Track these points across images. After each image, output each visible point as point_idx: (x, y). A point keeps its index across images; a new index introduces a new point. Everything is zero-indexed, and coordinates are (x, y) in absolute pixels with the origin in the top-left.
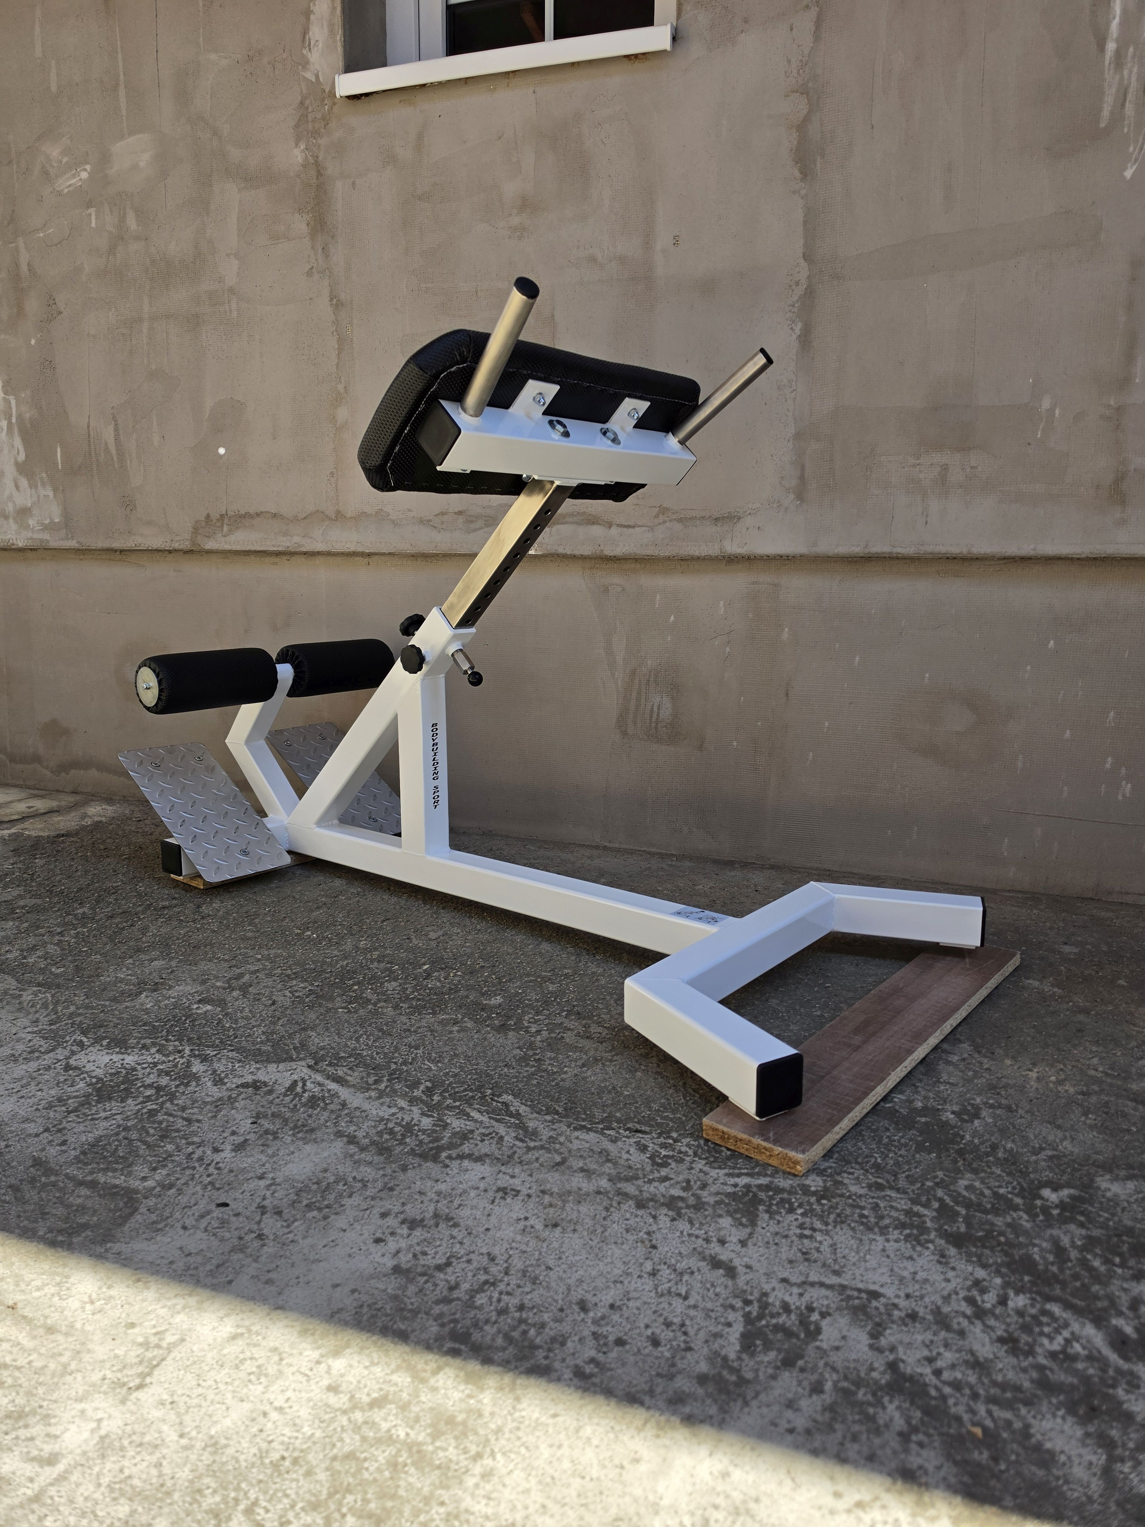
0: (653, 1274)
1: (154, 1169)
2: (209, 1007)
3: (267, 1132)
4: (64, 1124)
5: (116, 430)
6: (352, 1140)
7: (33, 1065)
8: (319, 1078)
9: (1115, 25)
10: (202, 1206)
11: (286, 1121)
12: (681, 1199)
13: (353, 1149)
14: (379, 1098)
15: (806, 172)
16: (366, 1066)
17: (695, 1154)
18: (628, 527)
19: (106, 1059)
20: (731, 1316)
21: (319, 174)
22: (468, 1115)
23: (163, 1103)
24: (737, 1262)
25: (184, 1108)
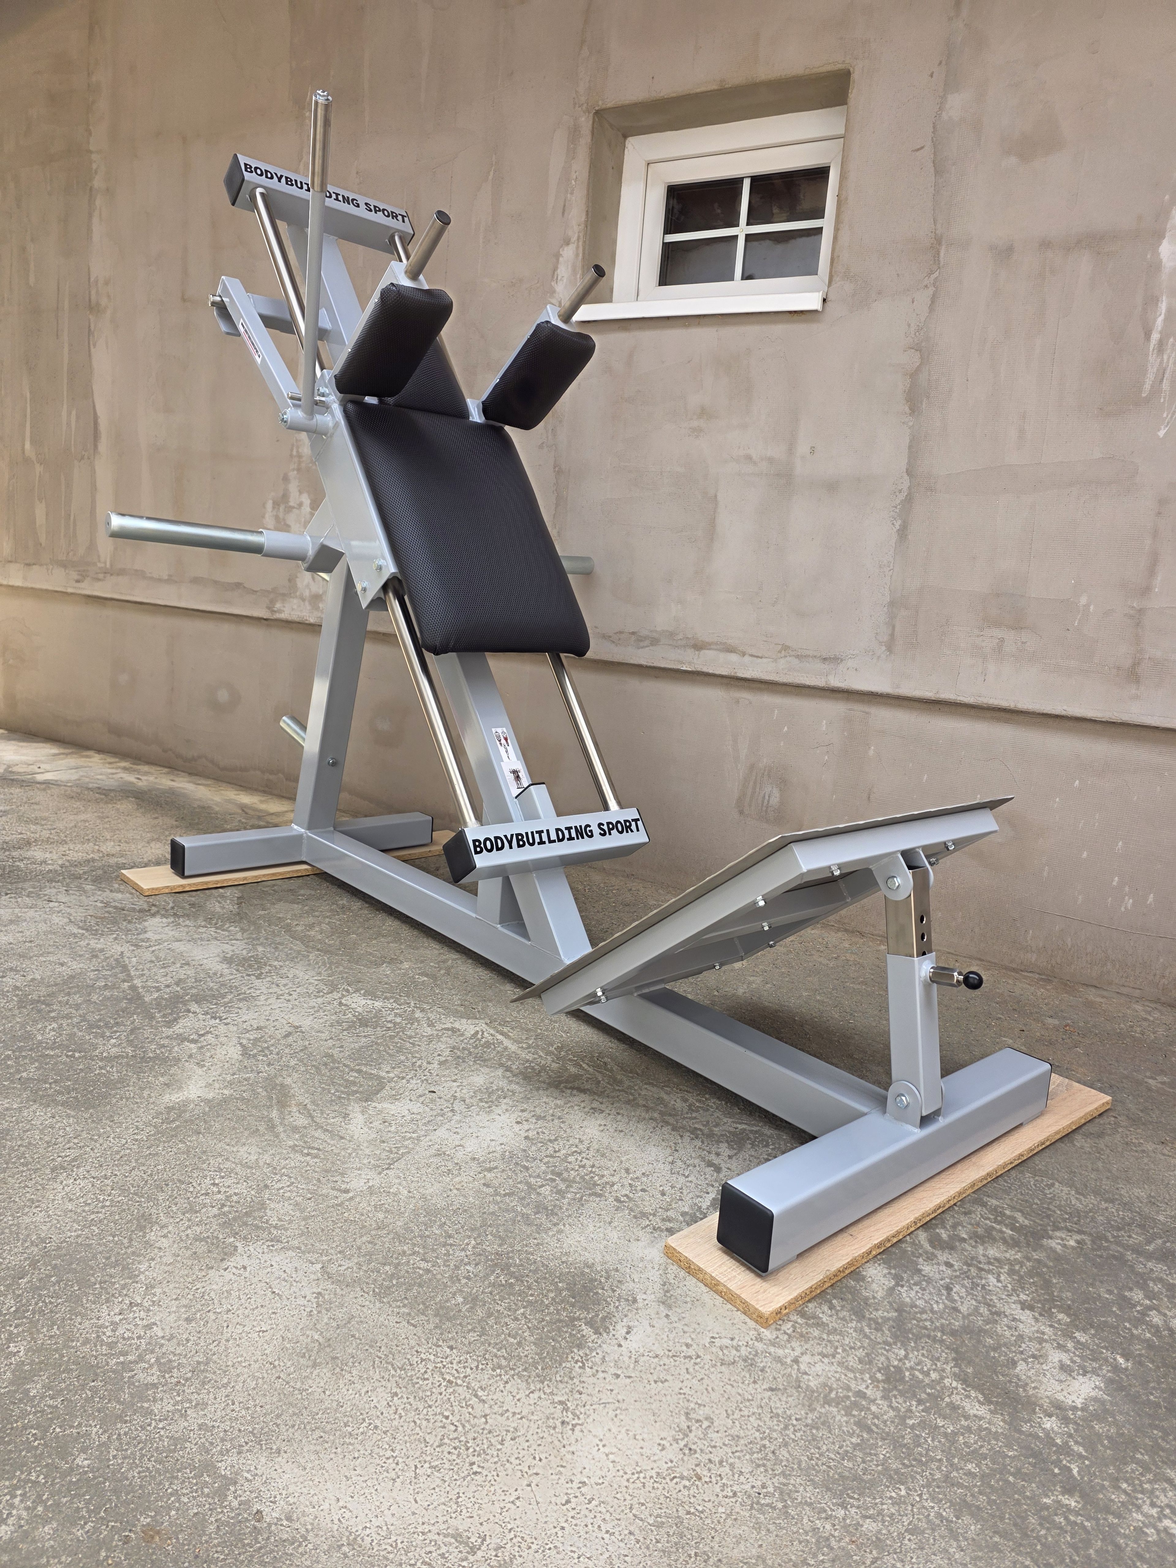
0: (672, 1163)
1: (394, 1068)
2: (426, 979)
3: (459, 1057)
4: (341, 1036)
6: (508, 1069)
7: (320, 1000)
8: (492, 1031)
9: (1160, 321)
10: (420, 1092)
11: (470, 1053)
12: (700, 1130)
13: (508, 1074)
14: (527, 1048)
15: (914, 410)
16: (522, 1029)
17: (717, 1108)
18: (757, 657)
19: (364, 1002)
20: (710, 1189)
22: (581, 1066)
23: (398, 1032)
24: (723, 1165)
25: (410, 1037)
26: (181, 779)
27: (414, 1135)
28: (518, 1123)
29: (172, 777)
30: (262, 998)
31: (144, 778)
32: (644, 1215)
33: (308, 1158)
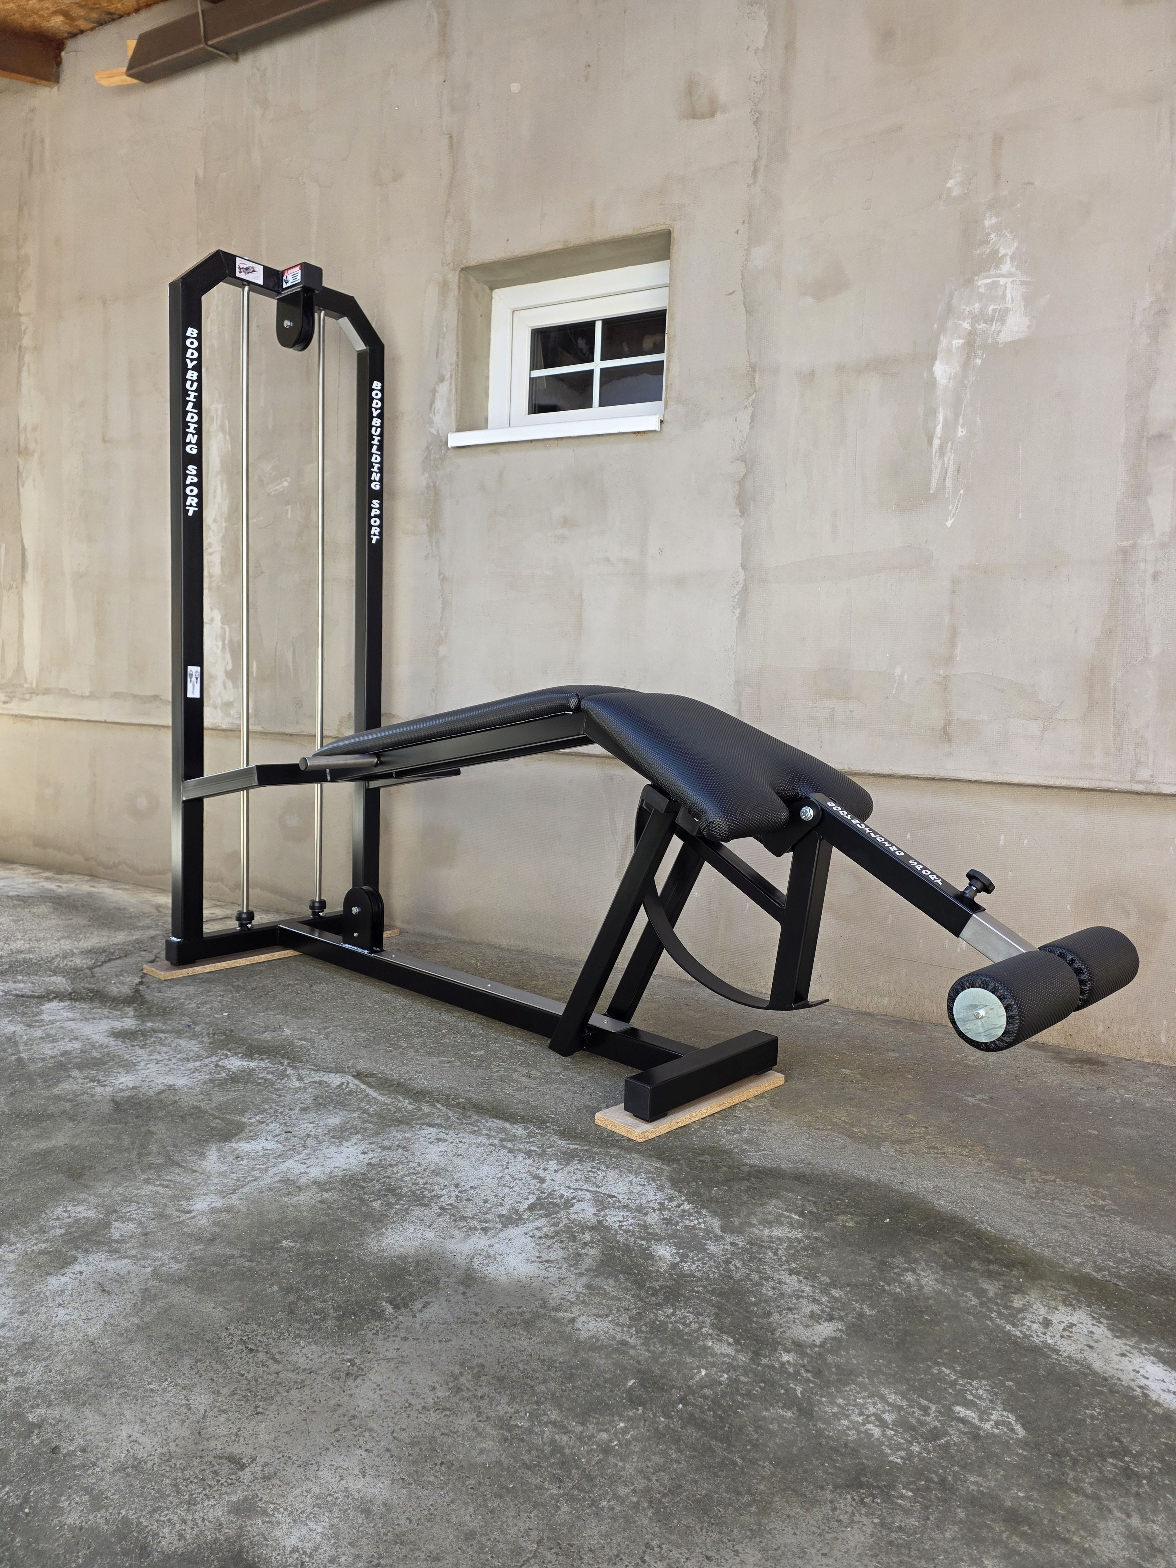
0: (501, 1178)
1: (256, 1115)
2: (304, 1042)
3: (320, 1104)
4: (211, 1092)
5: (294, 653)
6: (366, 1111)
7: (198, 1064)
8: (357, 1082)
9: (939, 428)
10: (277, 1132)
11: (332, 1100)
12: (535, 1151)
13: (365, 1115)
14: (388, 1094)
15: (743, 512)
19: (240, 1063)
20: (531, 1196)
21: (436, 494)
22: (435, 1106)
23: (267, 1087)
24: (548, 1177)
25: (277, 1090)
26: (101, 885)
27: (263, 1167)
28: (364, 1153)
29: (92, 884)
30: (142, 1064)
31: (64, 885)
32: (464, 1218)
33: (159, 1188)
